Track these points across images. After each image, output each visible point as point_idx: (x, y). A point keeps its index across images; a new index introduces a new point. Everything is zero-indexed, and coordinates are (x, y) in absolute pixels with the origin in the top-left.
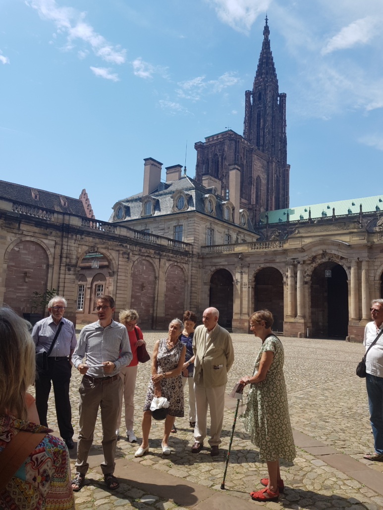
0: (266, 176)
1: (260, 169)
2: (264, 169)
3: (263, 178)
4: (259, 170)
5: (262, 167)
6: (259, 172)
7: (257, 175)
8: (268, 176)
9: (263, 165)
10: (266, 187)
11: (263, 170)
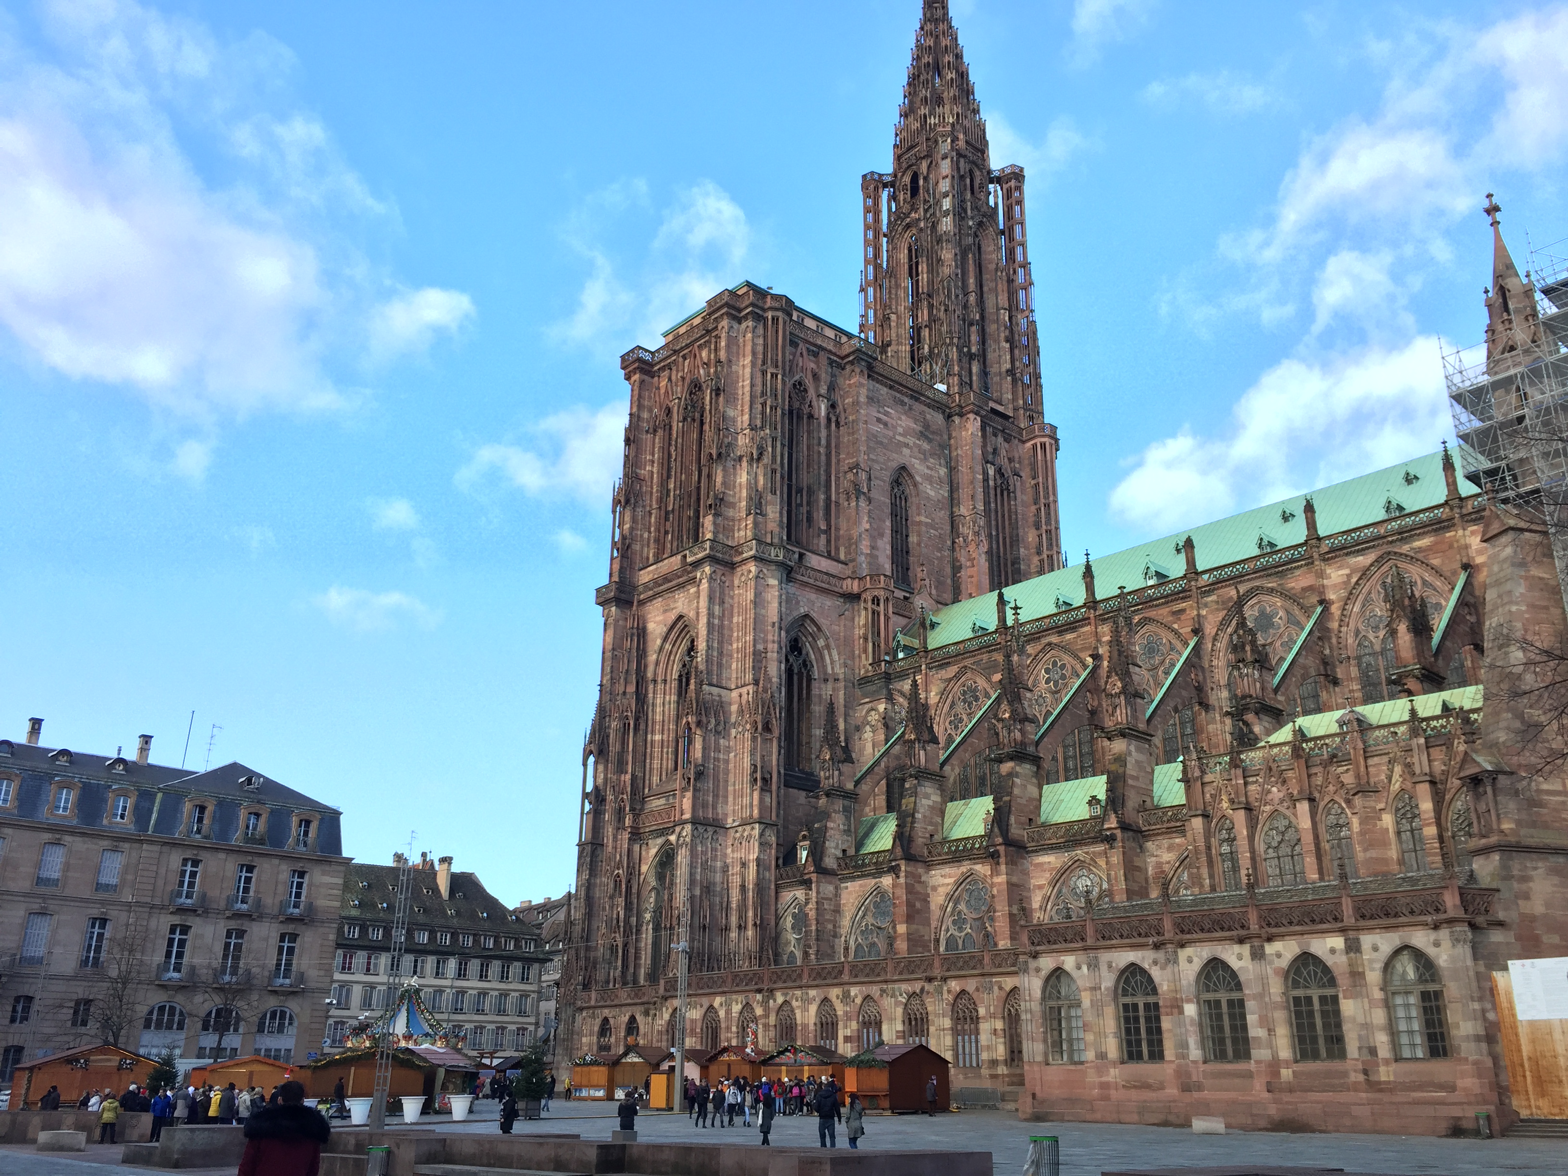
0: (943, 471)
1: (911, 441)
2: (930, 441)
3: (929, 479)
4: (907, 445)
5: (922, 435)
6: (906, 451)
7: (894, 465)
8: (952, 470)
9: (927, 426)
10: (942, 515)
11: (926, 446)
